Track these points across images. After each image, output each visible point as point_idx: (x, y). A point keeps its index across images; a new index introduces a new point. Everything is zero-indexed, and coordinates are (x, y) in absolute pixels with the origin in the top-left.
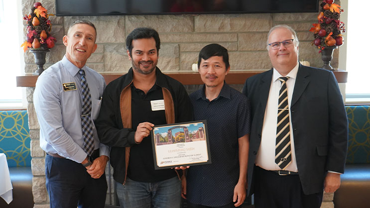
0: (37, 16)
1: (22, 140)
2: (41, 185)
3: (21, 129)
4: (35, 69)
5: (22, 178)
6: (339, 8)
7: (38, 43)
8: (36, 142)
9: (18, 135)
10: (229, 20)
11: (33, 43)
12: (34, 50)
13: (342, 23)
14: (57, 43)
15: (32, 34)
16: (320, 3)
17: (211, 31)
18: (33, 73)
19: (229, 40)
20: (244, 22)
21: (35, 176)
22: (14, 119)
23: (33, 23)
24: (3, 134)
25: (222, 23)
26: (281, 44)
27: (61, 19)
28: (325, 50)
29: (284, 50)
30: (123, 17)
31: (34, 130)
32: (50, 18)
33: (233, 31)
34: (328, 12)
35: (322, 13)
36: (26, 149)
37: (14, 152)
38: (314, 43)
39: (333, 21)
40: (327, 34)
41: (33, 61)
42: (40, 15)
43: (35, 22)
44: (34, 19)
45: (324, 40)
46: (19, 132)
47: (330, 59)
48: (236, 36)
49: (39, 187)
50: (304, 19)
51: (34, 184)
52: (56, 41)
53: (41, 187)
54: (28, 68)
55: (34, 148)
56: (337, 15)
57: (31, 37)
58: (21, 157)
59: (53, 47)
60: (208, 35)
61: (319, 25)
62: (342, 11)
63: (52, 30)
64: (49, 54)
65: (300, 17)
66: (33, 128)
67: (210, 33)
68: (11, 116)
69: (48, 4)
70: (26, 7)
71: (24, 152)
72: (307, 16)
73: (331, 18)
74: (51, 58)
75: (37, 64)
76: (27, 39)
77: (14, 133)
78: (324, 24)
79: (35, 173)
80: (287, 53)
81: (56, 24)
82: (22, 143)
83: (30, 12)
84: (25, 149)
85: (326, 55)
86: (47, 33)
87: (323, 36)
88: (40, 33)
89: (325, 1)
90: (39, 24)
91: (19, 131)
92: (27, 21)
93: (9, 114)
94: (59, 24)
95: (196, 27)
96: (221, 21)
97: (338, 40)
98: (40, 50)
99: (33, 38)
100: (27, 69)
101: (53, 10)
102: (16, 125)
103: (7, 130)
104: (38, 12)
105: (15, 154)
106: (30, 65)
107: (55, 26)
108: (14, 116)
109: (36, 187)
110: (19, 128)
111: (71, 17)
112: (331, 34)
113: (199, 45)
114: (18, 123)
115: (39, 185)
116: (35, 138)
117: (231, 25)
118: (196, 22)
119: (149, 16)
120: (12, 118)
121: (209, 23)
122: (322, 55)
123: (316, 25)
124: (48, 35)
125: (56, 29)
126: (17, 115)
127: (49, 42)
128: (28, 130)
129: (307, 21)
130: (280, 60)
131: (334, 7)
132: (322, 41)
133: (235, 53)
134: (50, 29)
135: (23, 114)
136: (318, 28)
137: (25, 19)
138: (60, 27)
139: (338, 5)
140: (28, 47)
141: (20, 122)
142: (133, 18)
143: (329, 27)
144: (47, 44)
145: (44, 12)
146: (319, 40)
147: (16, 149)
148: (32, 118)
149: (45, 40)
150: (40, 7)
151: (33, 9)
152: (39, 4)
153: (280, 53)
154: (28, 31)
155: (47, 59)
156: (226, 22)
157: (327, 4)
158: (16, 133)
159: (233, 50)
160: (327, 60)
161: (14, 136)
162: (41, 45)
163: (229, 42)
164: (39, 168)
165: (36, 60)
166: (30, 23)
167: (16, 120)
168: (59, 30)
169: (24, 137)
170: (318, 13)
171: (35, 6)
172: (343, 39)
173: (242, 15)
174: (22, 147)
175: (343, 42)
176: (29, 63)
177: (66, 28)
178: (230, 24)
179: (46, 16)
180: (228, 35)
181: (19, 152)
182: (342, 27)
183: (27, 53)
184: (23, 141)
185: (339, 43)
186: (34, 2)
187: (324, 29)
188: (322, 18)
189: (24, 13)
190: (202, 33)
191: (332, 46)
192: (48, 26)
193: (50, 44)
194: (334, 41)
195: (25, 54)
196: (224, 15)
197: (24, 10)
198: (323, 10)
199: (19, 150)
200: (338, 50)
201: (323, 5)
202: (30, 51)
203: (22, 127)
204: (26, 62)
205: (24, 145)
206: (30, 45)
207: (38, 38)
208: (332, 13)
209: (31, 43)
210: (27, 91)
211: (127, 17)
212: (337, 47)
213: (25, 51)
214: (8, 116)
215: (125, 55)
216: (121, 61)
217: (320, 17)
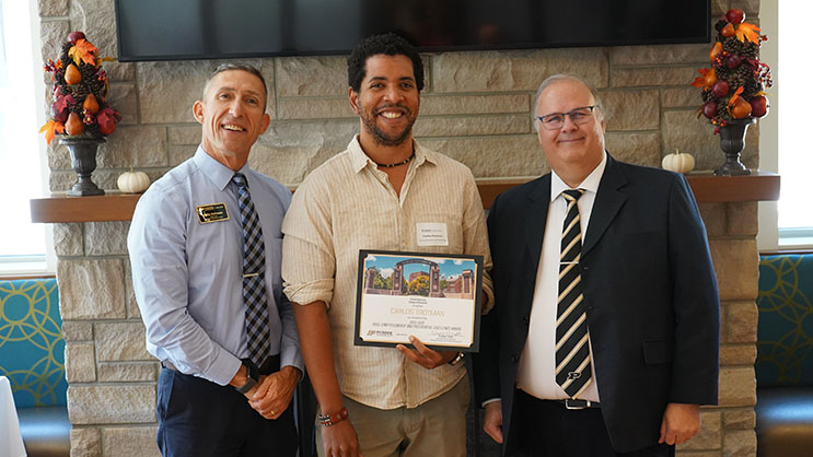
0: (74, 64)
1: (46, 346)
2: (89, 447)
3: (44, 322)
4: (73, 182)
5: (47, 430)
6: (758, 32)
7: (78, 123)
8: (78, 348)
9: (38, 334)
10: (510, 63)
11: (68, 124)
12: (70, 140)
13: (764, 65)
14: (121, 122)
15: (65, 102)
16: (714, 23)
17: (470, 89)
18: (67, 192)
19: (511, 109)
20: (544, 68)
21: (75, 426)
22: (28, 297)
23: (66, 78)
24: (4, 333)
25: (495, 71)
26: (567, 117)
27: (129, 69)
28: (728, 126)
29: (574, 130)
30: (270, 62)
31: (73, 320)
32: (104, 66)
33: (520, 89)
34: (731, 43)
35: (719, 44)
36: (57, 367)
37: (30, 372)
38: (703, 112)
39: (745, 62)
40: (731, 92)
41: (68, 165)
42: (81, 61)
43: (72, 77)
44: (69, 69)
45: (724, 104)
46: (39, 329)
47: (739, 148)
48: (526, 101)
49: (87, 452)
50: (679, 59)
51: (75, 445)
52: (119, 119)
53: (91, 451)
54: (57, 181)
55: (73, 363)
56: (751, 49)
57: (61, 110)
58: (44, 385)
59: (113, 130)
60: (464, 100)
61: (713, 71)
62: (765, 38)
63: (110, 94)
64: (105, 149)
65: (671, 56)
66: (70, 316)
67: (468, 94)
68: (20, 292)
69: (99, 35)
70: (51, 43)
71: (53, 372)
72: (685, 51)
73: (740, 55)
74: (108, 156)
75: (78, 171)
76: (53, 114)
77: (29, 331)
78: (724, 70)
79: (75, 419)
80: (579, 137)
81: (119, 81)
82: (47, 353)
83: (60, 53)
84: (53, 366)
85: (730, 138)
86: (99, 101)
87: (722, 97)
88: (83, 101)
89: (724, 18)
90: (80, 79)
91: (40, 326)
92: (52, 73)
93: (17, 288)
94: (125, 81)
95: (435, 82)
96: (492, 67)
97: (757, 105)
98: (84, 139)
99: (67, 112)
100: (55, 183)
101: (111, 50)
102: (32, 311)
103: (13, 324)
104: (77, 52)
105: (32, 378)
106: (61, 173)
107: (117, 86)
108: (26, 292)
109: (78, 451)
110: (40, 318)
111: (153, 63)
112: (741, 90)
113: (444, 121)
114: (36, 306)
115: (85, 446)
116: (76, 340)
117: (515, 75)
118: (434, 69)
119: (328, 57)
120: (23, 297)
121: (464, 72)
122: (722, 139)
123: (706, 72)
124: (102, 106)
125: (119, 91)
126: (34, 289)
127: (103, 119)
128: (60, 322)
129: (686, 64)
130: (566, 152)
131: (745, 31)
132: (720, 106)
133: (525, 138)
134: (105, 92)
135: (48, 286)
136: (710, 79)
137: (48, 69)
138: (127, 87)
139: (753, 26)
140: (57, 133)
141: (41, 306)
142: (293, 64)
143: (735, 75)
144: (99, 126)
145: (92, 53)
146: (713, 106)
147: (33, 368)
148: (67, 295)
149: (94, 116)
150: (81, 42)
151: (67, 47)
152: (80, 36)
153: (563, 137)
154: (55, 97)
155: (100, 160)
156: (503, 68)
157: (730, 24)
158: (32, 330)
159: (521, 131)
160: (733, 151)
161: (28, 337)
162: (85, 128)
163: (510, 114)
164: (86, 408)
165: (73, 162)
166: (60, 78)
167: (32, 301)
168: (126, 93)
169: (51, 339)
170: (711, 45)
171: (70, 40)
172: (767, 103)
173: (538, 52)
174: (46, 361)
175: (768, 109)
176: (59, 168)
177: (142, 88)
178: (513, 73)
179: (96, 61)
180: (508, 98)
181: (40, 373)
182: (764, 75)
183: (55, 146)
184: (50, 349)
185: (759, 112)
186: (69, 32)
187: (724, 80)
188: (718, 56)
189: (45, 58)
190: (450, 94)
191: (744, 119)
192: (101, 84)
193: (105, 126)
194: (748, 107)
195: (48, 149)
196: (497, 53)
197: (45, 50)
198: (722, 38)
199: (40, 369)
200: (758, 128)
201: (720, 26)
202: (60, 142)
203: (47, 317)
204: (51, 169)
205: (51, 357)
206: (60, 129)
207: (79, 111)
208: (742, 45)
209: (64, 123)
210: (55, 231)
211: (279, 61)
212: (755, 121)
213: (49, 142)
214: (15, 292)
215: (276, 148)
216: (267, 162)
217: (714, 53)
